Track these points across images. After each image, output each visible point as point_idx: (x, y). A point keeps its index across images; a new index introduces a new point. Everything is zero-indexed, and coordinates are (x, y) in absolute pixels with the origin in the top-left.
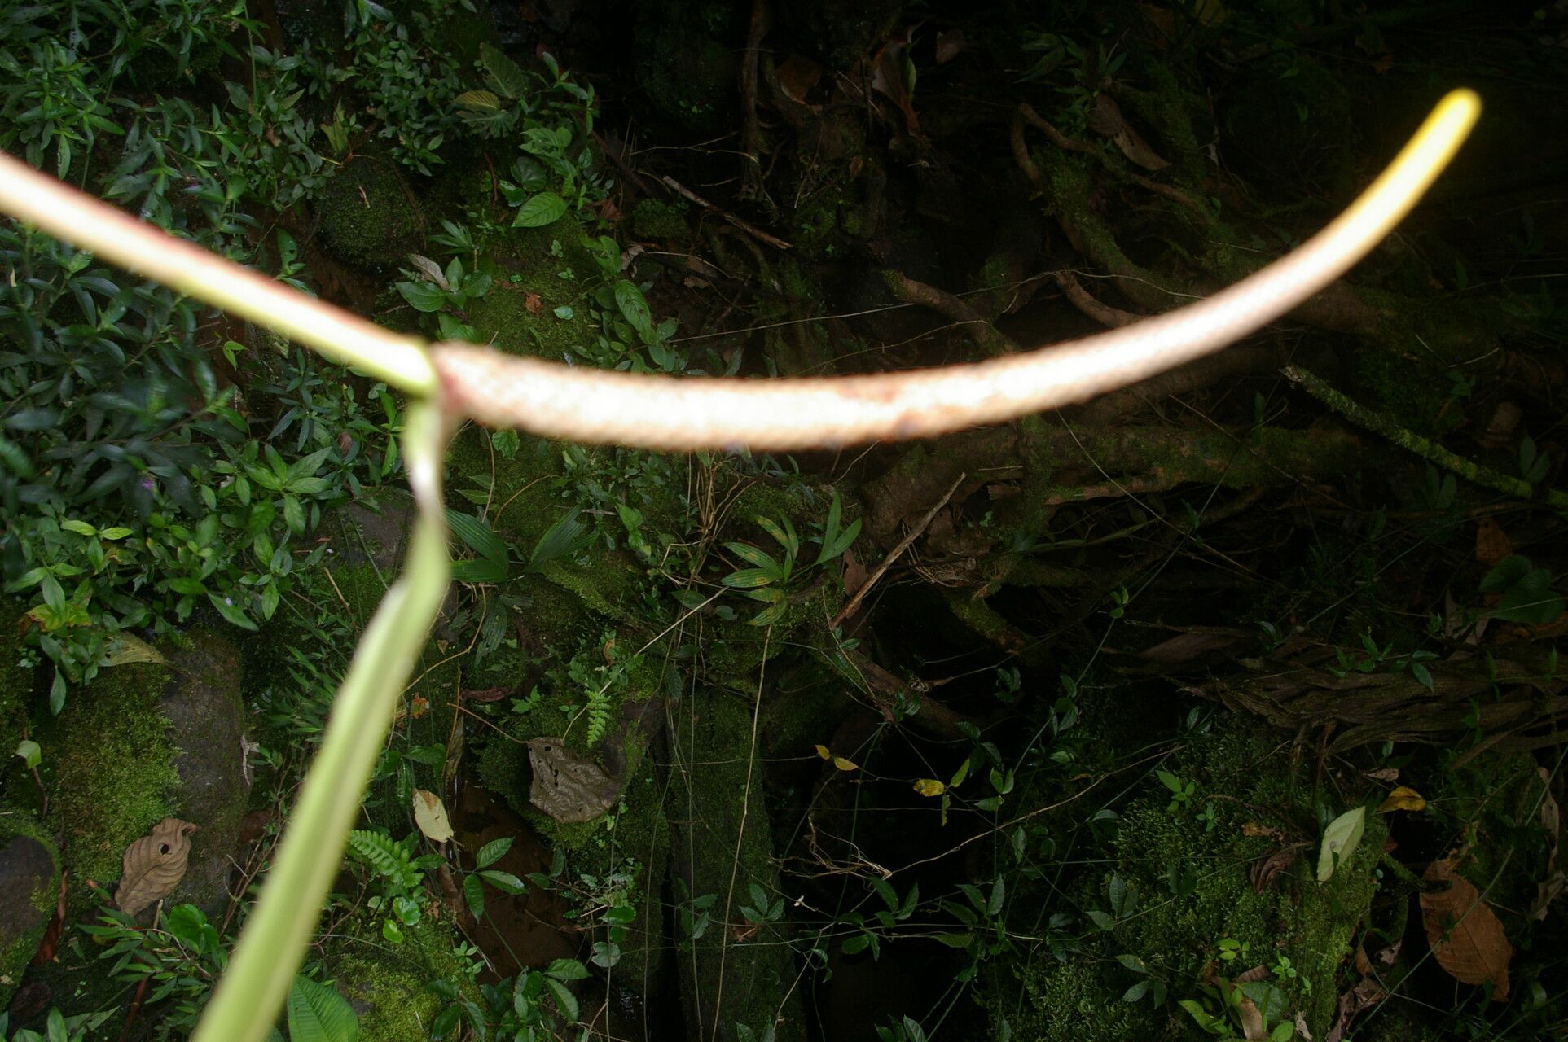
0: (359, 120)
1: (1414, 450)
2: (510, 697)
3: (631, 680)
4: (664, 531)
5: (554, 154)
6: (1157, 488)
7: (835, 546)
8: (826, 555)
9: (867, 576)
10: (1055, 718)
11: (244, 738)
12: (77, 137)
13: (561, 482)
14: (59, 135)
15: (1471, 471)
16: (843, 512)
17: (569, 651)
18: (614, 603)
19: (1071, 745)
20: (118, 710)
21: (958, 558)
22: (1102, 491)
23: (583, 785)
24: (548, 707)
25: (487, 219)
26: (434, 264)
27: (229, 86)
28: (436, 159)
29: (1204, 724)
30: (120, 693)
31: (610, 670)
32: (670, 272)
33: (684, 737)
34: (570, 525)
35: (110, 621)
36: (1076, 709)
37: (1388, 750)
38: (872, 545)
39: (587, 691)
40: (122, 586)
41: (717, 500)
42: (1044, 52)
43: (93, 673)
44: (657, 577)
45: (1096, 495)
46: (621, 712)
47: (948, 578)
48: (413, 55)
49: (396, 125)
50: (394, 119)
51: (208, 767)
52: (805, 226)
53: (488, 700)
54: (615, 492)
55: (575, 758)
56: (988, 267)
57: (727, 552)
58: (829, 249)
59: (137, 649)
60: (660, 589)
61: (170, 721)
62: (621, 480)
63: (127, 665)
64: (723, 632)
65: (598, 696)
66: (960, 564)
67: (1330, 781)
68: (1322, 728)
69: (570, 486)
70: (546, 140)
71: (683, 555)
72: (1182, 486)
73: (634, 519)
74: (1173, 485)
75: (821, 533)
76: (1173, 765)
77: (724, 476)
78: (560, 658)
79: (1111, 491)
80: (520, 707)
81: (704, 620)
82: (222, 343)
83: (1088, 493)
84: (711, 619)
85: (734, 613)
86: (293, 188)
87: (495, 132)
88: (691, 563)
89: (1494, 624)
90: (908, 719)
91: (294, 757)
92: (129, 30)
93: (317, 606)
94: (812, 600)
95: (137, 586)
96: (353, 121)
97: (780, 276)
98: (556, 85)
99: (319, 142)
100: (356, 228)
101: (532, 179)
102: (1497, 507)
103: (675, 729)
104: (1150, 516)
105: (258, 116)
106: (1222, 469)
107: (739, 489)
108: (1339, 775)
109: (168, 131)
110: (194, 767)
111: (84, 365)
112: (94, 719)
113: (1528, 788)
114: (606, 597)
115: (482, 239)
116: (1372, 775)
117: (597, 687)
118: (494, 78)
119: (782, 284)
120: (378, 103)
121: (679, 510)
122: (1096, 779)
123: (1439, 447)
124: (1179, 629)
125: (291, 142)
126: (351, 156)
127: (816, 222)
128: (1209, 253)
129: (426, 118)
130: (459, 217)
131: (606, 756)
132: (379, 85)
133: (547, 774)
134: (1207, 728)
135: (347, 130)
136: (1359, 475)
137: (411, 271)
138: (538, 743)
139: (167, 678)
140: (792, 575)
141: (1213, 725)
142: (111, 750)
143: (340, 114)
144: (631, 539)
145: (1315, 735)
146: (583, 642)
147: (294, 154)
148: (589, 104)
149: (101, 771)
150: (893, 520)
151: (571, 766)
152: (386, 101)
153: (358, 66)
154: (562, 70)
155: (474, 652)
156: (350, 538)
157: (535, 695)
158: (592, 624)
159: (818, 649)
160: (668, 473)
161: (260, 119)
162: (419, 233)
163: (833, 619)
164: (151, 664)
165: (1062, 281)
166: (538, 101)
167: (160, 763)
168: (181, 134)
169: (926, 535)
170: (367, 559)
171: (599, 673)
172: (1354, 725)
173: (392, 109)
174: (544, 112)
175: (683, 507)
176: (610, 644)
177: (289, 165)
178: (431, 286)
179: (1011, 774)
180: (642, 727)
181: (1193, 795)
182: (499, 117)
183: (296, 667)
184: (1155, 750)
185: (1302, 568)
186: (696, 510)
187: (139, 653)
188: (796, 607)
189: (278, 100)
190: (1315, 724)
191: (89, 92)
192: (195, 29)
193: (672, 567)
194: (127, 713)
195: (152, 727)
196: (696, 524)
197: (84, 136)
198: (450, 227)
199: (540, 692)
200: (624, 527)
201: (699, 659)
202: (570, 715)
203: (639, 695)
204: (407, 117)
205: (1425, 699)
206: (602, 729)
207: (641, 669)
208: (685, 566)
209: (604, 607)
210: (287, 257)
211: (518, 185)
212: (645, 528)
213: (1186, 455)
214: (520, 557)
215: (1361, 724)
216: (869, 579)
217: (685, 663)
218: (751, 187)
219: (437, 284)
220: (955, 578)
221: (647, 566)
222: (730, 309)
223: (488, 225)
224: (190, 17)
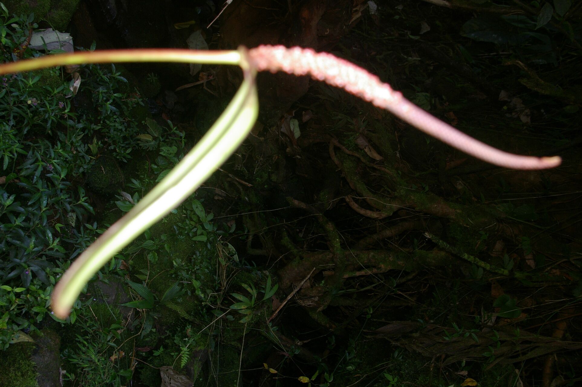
0: (102, 143)
1: (469, 260)
2: (152, 350)
3: (196, 343)
4: (208, 288)
5: (171, 156)
6: (381, 272)
7: (269, 294)
8: (267, 297)
9: (280, 303)
10: (347, 354)
11: (60, 369)
12: (11, 156)
13: (172, 271)
14: (5, 155)
15: (488, 267)
16: (272, 280)
17: (174, 332)
18: (190, 315)
19: (353, 364)
20: (16, 359)
21: (312, 297)
22: (362, 273)
23: (180, 383)
24: (166, 353)
25: (147, 178)
26: (129, 195)
27: (59, 134)
28: (129, 157)
29: (400, 357)
30: (17, 353)
31: (189, 339)
32: (209, 194)
33: (215, 363)
34: (175, 287)
35: (15, 327)
36: (355, 351)
37: (464, 364)
38: (281, 292)
39: (181, 348)
40: (18, 313)
41: (227, 277)
42: (340, 120)
43: (7, 346)
44: (206, 305)
45: (361, 274)
46: (193, 355)
47: (309, 304)
48: (122, 120)
49: (115, 145)
50: (114, 142)
51: (49, 380)
52: (257, 179)
53: (144, 351)
54: (191, 275)
55: (177, 373)
56: (322, 194)
57: (231, 296)
58: (266, 186)
59: (24, 337)
60: (206, 309)
61: (35, 363)
62: (193, 270)
63: (20, 343)
64: (229, 325)
65: (185, 349)
66: (313, 299)
67: (444, 376)
68: (441, 356)
69: (175, 273)
70: (168, 151)
71: (215, 297)
72: (390, 271)
73: (198, 285)
74: (387, 271)
75: (264, 289)
76: (390, 371)
77: (229, 268)
78: (171, 335)
79: (366, 273)
80: (156, 353)
81: (222, 321)
82: (55, 224)
83: (358, 274)
84: (224, 320)
85: (233, 318)
86: (80, 168)
87: (151, 149)
88: (218, 300)
89: (498, 318)
90: (295, 355)
91: (79, 375)
92: (30, 118)
93: (86, 318)
94: (261, 313)
95: (24, 312)
96: (100, 143)
97: (248, 196)
98: (172, 131)
99: (89, 152)
100: (100, 180)
101: (163, 163)
102: (498, 278)
103: (212, 360)
104: (379, 281)
105: (68, 143)
106: (404, 265)
107: (235, 273)
108: (447, 374)
109: (42, 151)
110: (43, 380)
111: (10, 237)
112: (7, 363)
113: (512, 377)
114: (187, 312)
115: (145, 185)
116: (459, 373)
117: (185, 346)
118: (151, 130)
119: (249, 198)
120: (109, 137)
121: (213, 281)
122: (362, 377)
123: (477, 259)
124: (389, 322)
125: (79, 152)
126: (99, 155)
127: (261, 177)
128: (398, 191)
129: (126, 143)
130: (137, 177)
131: (187, 371)
132: (110, 130)
133: (167, 380)
134: (401, 358)
135: (98, 146)
136: (450, 266)
137: (119, 196)
138: (164, 368)
139: (34, 347)
140: (254, 304)
141: (403, 356)
142: (13, 375)
143: (95, 140)
144: (196, 292)
145: (438, 359)
146: (179, 329)
147: (80, 156)
148: (183, 138)
149: (10, 382)
150: (289, 283)
151: (176, 376)
152: (112, 137)
153: (102, 124)
154: (174, 126)
155: (141, 334)
156: (98, 294)
157: (162, 349)
158: (181, 323)
159: (263, 330)
160: (210, 268)
161: (70, 145)
162: (122, 182)
163: (268, 319)
164: (28, 342)
165: (347, 200)
166: (165, 137)
167: (31, 379)
168: (47, 152)
169: (301, 289)
170: (104, 301)
171: (185, 341)
172: (452, 355)
173: (114, 139)
174: (167, 140)
175: (215, 280)
176: (189, 330)
177: (79, 161)
178: (128, 203)
179: (332, 374)
180: (200, 360)
181: (397, 382)
182: (152, 143)
183: (80, 342)
184: (383, 366)
185: (432, 300)
186: (220, 281)
187: (24, 338)
188: (255, 315)
189: (76, 138)
190: (438, 355)
191: (16, 139)
192: (52, 118)
193: (211, 302)
194: (19, 361)
195: (29, 366)
196: (219, 285)
197: (14, 155)
198: (134, 181)
199: (163, 348)
200: (194, 287)
201: (220, 335)
202: (175, 357)
203: (199, 349)
204: (119, 142)
205: (476, 346)
206: (186, 361)
207: (200, 339)
208: (216, 301)
209: (187, 316)
210: (82, 195)
211: (158, 166)
212: (201, 287)
213: (391, 260)
214: (157, 299)
215: (454, 355)
216: (281, 305)
217: (215, 336)
218: (239, 165)
219: (130, 202)
220: (311, 304)
221: (202, 301)
222: (230, 207)
223: (147, 180)
224: (51, 114)
